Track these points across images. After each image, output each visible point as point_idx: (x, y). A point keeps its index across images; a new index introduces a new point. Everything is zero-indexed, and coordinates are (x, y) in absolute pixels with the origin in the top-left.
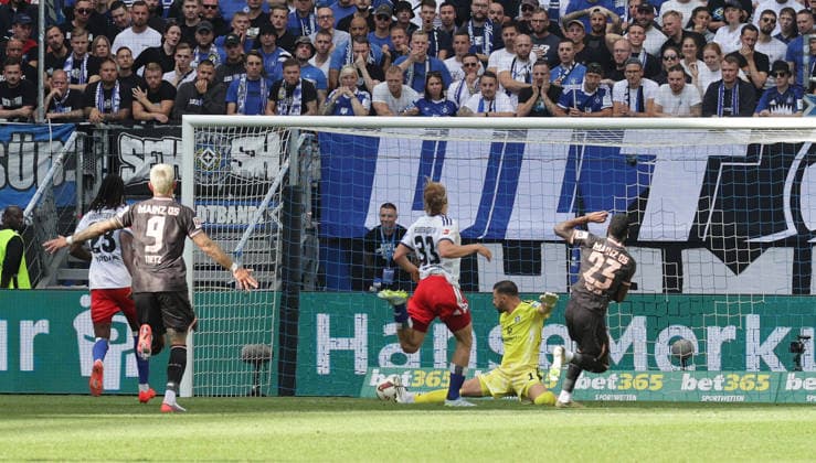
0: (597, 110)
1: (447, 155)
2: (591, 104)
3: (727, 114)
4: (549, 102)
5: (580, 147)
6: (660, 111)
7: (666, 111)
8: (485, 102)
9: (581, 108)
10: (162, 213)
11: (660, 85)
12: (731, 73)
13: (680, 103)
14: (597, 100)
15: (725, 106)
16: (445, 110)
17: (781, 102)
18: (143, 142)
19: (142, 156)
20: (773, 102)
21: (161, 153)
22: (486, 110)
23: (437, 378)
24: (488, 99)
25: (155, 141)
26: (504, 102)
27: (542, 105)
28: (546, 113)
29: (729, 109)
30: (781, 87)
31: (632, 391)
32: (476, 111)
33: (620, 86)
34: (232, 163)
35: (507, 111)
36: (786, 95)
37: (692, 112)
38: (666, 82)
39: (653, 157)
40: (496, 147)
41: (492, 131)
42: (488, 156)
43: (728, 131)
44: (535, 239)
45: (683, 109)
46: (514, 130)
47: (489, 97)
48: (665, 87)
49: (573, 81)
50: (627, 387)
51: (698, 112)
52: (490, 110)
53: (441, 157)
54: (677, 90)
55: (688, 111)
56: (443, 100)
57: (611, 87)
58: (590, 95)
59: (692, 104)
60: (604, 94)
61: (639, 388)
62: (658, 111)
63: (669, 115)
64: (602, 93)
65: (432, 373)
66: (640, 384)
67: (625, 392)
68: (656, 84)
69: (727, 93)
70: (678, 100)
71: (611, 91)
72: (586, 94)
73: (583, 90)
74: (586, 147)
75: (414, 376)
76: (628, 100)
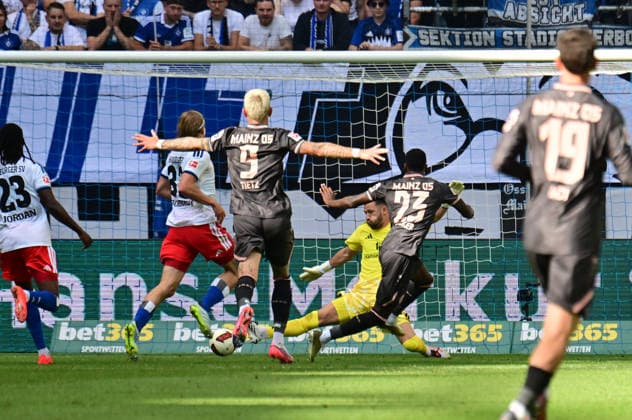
0: (178, 43)
2: (171, 36)
3: (320, 47)
4: (121, 35)
5: (161, 79)
6: (247, 44)
7: (252, 43)
8: (52, 35)
9: (162, 41)
10: (255, 142)
11: (245, 16)
13: (270, 35)
14: (178, 33)
15: (319, 38)
16: (8, 44)
17: (379, 34)
20: (370, 34)
22: (54, 42)
24: (55, 32)
26: (73, 35)
27: (114, 39)
28: (119, 46)
29: (321, 41)
30: (378, 18)
32: (42, 45)
33: (202, 17)
35: (77, 44)
36: (384, 27)
37: (282, 45)
38: (254, 13)
40: (69, 77)
43: (325, 64)
44: (115, 182)
45: (273, 41)
47: (56, 29)
48: (253, 18)
49: (144, 12)
51: (288, 45)
52: (59, 43)
54: (267, 21)
55: (278, 43)
56: (6, 33)
57: (192, 19)
58: (170, 27)
59: (282, 37)
60: (185, 26)
62: (244, 44)
63: (258, 48)
64: (182, 25)
68: (240, 15)
69: (321, 25)
70: (266, 31)
71: (192, 23)
72: (167, 26)
73: (163, 22)
76: (211, 32)
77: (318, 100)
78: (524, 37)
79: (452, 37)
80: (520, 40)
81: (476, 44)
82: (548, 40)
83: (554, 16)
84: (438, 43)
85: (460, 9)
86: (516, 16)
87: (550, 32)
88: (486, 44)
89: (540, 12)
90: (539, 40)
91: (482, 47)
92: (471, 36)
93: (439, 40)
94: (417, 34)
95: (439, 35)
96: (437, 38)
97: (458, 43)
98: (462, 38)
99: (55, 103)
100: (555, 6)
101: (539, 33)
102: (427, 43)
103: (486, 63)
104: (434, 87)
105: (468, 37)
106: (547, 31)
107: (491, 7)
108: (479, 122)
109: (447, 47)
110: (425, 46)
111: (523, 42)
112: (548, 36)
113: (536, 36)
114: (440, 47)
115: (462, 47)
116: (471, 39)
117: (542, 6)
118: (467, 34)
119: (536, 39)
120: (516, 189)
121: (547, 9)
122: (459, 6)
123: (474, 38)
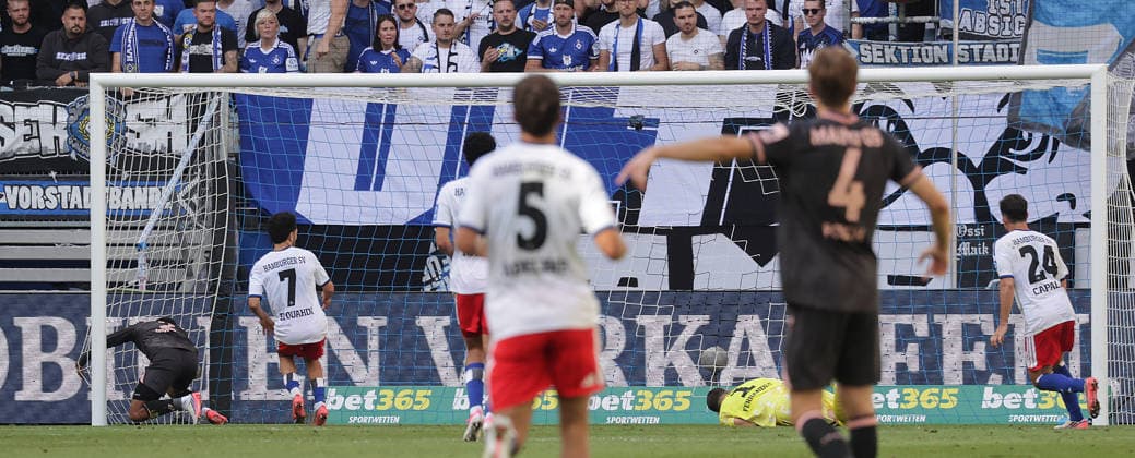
1: (397, 120)
3: (751, 65)
12: (759, 13)
13: (696, 51)
18: (13, 107)
19: (11, 126)
21: (37, 122)
23: (407, 399)
25: (29, 106)
29: (753, 59)
31: (653, 412)
34: (128, 135)
37: (711, 63)
39: (656, 122)
40: (458, 111)
41: (454, 91)
42: (448, 120)
46: (480, 89)
50: (647, 406)
53: (390, 122)
61: (661, 408)
65: (402, 393)
66: (663, 404)
67: (642, 413)
74: (571, 107)
75: (379, 397)
77: (741, 128)
78: (982, 52)
79: (898, 53)
80: (977, 55)
81: (926, 61)
82: (1010, 55)
83: (1017, 26)
84: (881, 60)
85: (909, 19)
86: (973, 25)
87: (1012, 46)
88: (937, 61)
89: (1001, 22)
90: (999, 56)
91: (933, 64)
92: (920, 51)
93: (883, 56)
94: (859, 50)
95: (883, 51)
96: (880, 53)
97: (905, 60)
98: (910, 55)
99: (443, 139)
100: (1019, 15)
101: (1000, 46)
102: (868, 60)
103: (935, 81)
104: (878, 111)
105: (916, 52)
106: (1008, 44)
107: (943, 18)
108: (929, 152)
109: (892, 64)
110: (868, 64)
111: (981, 58)
112: (1010, 49)
113: (995, 50)
114: (885, 64)
115: (910, 64)
116: (920, 56)
117: (1004, 16)
118: (915, 49)
119: (996, 54)
120: (970, 231)
121: (1009, 19)
122: (906, 16)
123: (924, 53)
